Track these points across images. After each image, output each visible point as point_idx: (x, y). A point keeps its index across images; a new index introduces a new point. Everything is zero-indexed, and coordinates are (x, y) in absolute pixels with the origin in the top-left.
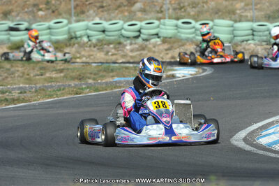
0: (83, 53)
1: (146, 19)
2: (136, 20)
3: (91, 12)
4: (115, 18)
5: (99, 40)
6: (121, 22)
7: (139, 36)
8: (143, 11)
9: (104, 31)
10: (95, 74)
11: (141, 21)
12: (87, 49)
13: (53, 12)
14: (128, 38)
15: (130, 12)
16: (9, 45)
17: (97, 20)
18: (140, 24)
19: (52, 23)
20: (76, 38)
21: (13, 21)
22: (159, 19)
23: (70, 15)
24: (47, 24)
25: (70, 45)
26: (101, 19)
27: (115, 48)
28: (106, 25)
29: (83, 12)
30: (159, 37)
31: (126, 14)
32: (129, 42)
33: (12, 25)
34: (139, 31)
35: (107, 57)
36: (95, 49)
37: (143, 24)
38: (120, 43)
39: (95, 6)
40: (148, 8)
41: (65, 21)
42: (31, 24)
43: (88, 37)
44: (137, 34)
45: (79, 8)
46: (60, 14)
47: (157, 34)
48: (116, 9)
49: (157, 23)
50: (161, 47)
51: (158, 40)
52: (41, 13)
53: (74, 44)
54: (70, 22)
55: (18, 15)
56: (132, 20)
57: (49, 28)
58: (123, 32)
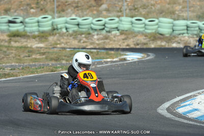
0: (62, 40)
1: (110, 17)
2: (102, 17)
3: (69, 10)
4: (86, 15)
5: (74, 32)
6: (91, 19)
7: (104, 29)
8: (107, 10)
9: (78, 25)
10: (68, 57)
11: (105, 18)
12: (65, 38)
13: (42, 10)
14: (96, 30)
15: (98, 11)
16: (8, 33)
17: (74, 17)
18: (104, 20)
19: (40, 18)
20: (57, 29)
21: (11, 16)
22: (118, 17)
23: (54, 12)
24: (36, 19)
25: (53, 35)
26: (76, 16)
27: (86, 37)
28: (79, 20)
29: (63, 11)
30: (118, 30)
31: (95, 12)
32: (96, 33)
33: (11, 19)
34: (104, 25)
35: (80, 44)
36: (71, 38)
37: (107, 20)
38: (89, 34)
39: (72, 6)
40: (110, 9)
41: (50, 17)
42: (24, 19)
43: (66, 29)
44: (102, 27)
45: (60, 8)
46: (46, 12)
47: (117, 28)
48: (88, 9)
49: (117, 19)
50: (119, 38)
51: (117, 32)
52: (32, 10)
53: (56, 34)
54: (53, 18)
55: (15, 12)
56: (99, 17)
57: (38, 22)
58: (92, 25)
